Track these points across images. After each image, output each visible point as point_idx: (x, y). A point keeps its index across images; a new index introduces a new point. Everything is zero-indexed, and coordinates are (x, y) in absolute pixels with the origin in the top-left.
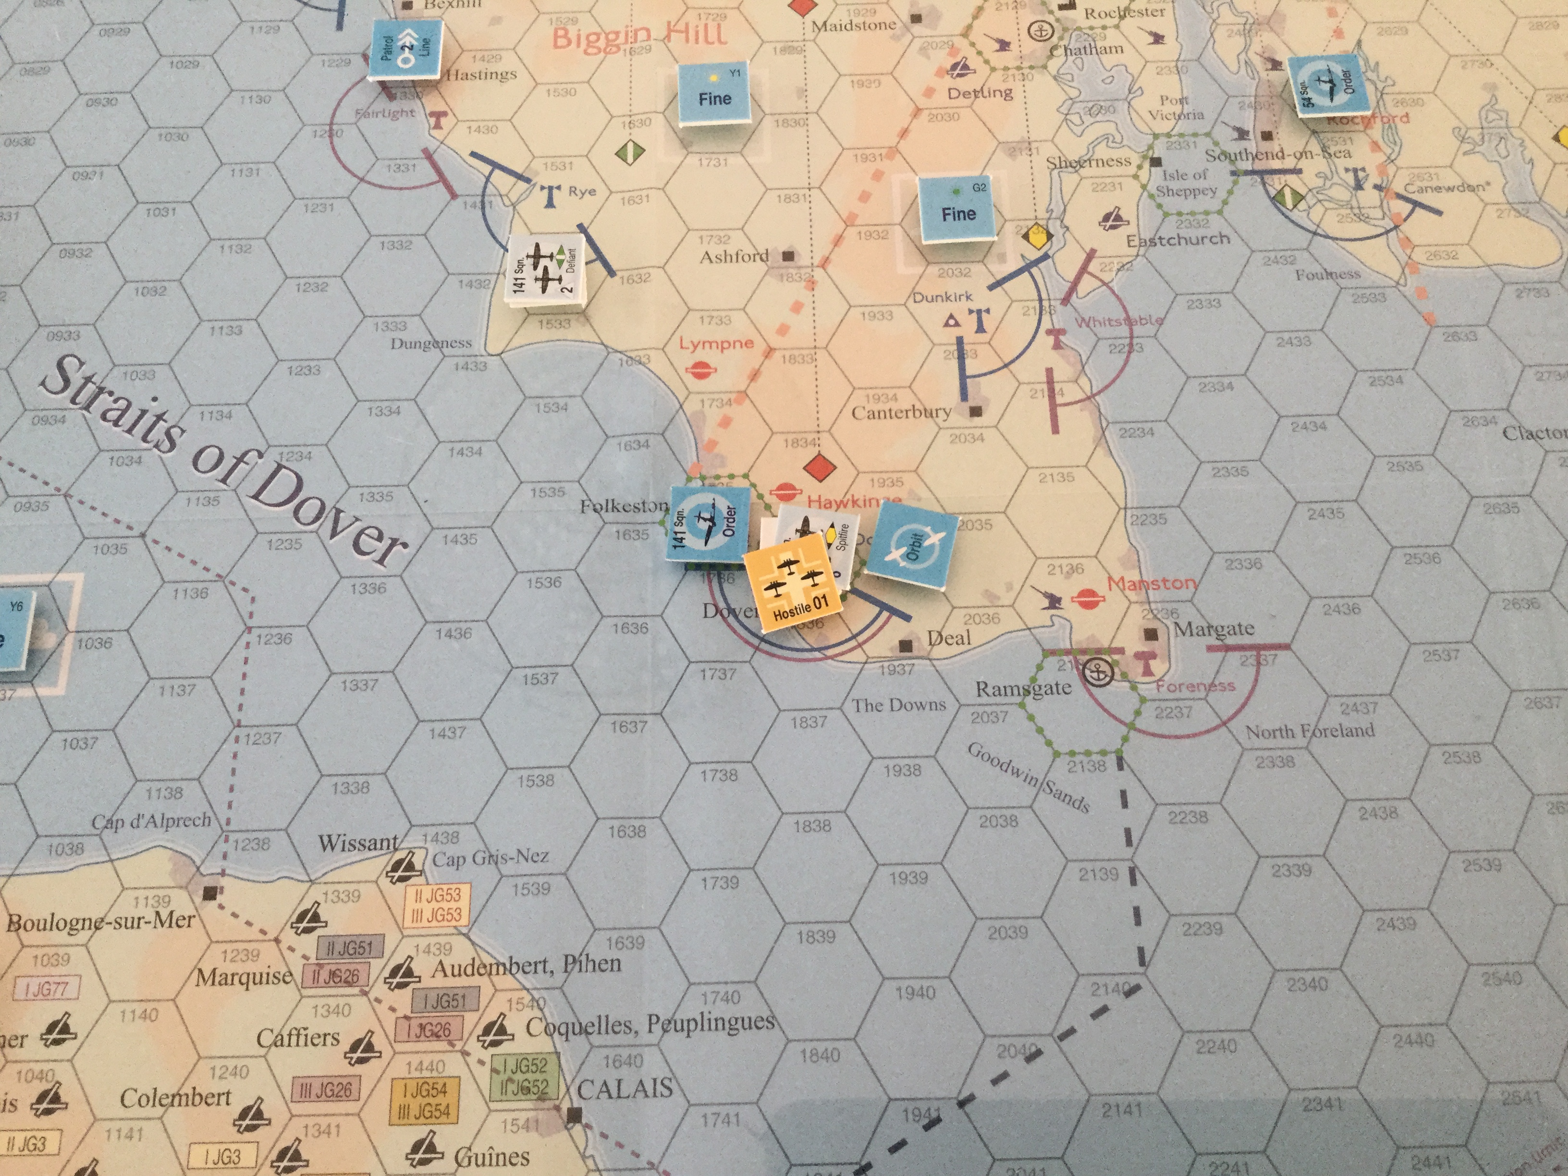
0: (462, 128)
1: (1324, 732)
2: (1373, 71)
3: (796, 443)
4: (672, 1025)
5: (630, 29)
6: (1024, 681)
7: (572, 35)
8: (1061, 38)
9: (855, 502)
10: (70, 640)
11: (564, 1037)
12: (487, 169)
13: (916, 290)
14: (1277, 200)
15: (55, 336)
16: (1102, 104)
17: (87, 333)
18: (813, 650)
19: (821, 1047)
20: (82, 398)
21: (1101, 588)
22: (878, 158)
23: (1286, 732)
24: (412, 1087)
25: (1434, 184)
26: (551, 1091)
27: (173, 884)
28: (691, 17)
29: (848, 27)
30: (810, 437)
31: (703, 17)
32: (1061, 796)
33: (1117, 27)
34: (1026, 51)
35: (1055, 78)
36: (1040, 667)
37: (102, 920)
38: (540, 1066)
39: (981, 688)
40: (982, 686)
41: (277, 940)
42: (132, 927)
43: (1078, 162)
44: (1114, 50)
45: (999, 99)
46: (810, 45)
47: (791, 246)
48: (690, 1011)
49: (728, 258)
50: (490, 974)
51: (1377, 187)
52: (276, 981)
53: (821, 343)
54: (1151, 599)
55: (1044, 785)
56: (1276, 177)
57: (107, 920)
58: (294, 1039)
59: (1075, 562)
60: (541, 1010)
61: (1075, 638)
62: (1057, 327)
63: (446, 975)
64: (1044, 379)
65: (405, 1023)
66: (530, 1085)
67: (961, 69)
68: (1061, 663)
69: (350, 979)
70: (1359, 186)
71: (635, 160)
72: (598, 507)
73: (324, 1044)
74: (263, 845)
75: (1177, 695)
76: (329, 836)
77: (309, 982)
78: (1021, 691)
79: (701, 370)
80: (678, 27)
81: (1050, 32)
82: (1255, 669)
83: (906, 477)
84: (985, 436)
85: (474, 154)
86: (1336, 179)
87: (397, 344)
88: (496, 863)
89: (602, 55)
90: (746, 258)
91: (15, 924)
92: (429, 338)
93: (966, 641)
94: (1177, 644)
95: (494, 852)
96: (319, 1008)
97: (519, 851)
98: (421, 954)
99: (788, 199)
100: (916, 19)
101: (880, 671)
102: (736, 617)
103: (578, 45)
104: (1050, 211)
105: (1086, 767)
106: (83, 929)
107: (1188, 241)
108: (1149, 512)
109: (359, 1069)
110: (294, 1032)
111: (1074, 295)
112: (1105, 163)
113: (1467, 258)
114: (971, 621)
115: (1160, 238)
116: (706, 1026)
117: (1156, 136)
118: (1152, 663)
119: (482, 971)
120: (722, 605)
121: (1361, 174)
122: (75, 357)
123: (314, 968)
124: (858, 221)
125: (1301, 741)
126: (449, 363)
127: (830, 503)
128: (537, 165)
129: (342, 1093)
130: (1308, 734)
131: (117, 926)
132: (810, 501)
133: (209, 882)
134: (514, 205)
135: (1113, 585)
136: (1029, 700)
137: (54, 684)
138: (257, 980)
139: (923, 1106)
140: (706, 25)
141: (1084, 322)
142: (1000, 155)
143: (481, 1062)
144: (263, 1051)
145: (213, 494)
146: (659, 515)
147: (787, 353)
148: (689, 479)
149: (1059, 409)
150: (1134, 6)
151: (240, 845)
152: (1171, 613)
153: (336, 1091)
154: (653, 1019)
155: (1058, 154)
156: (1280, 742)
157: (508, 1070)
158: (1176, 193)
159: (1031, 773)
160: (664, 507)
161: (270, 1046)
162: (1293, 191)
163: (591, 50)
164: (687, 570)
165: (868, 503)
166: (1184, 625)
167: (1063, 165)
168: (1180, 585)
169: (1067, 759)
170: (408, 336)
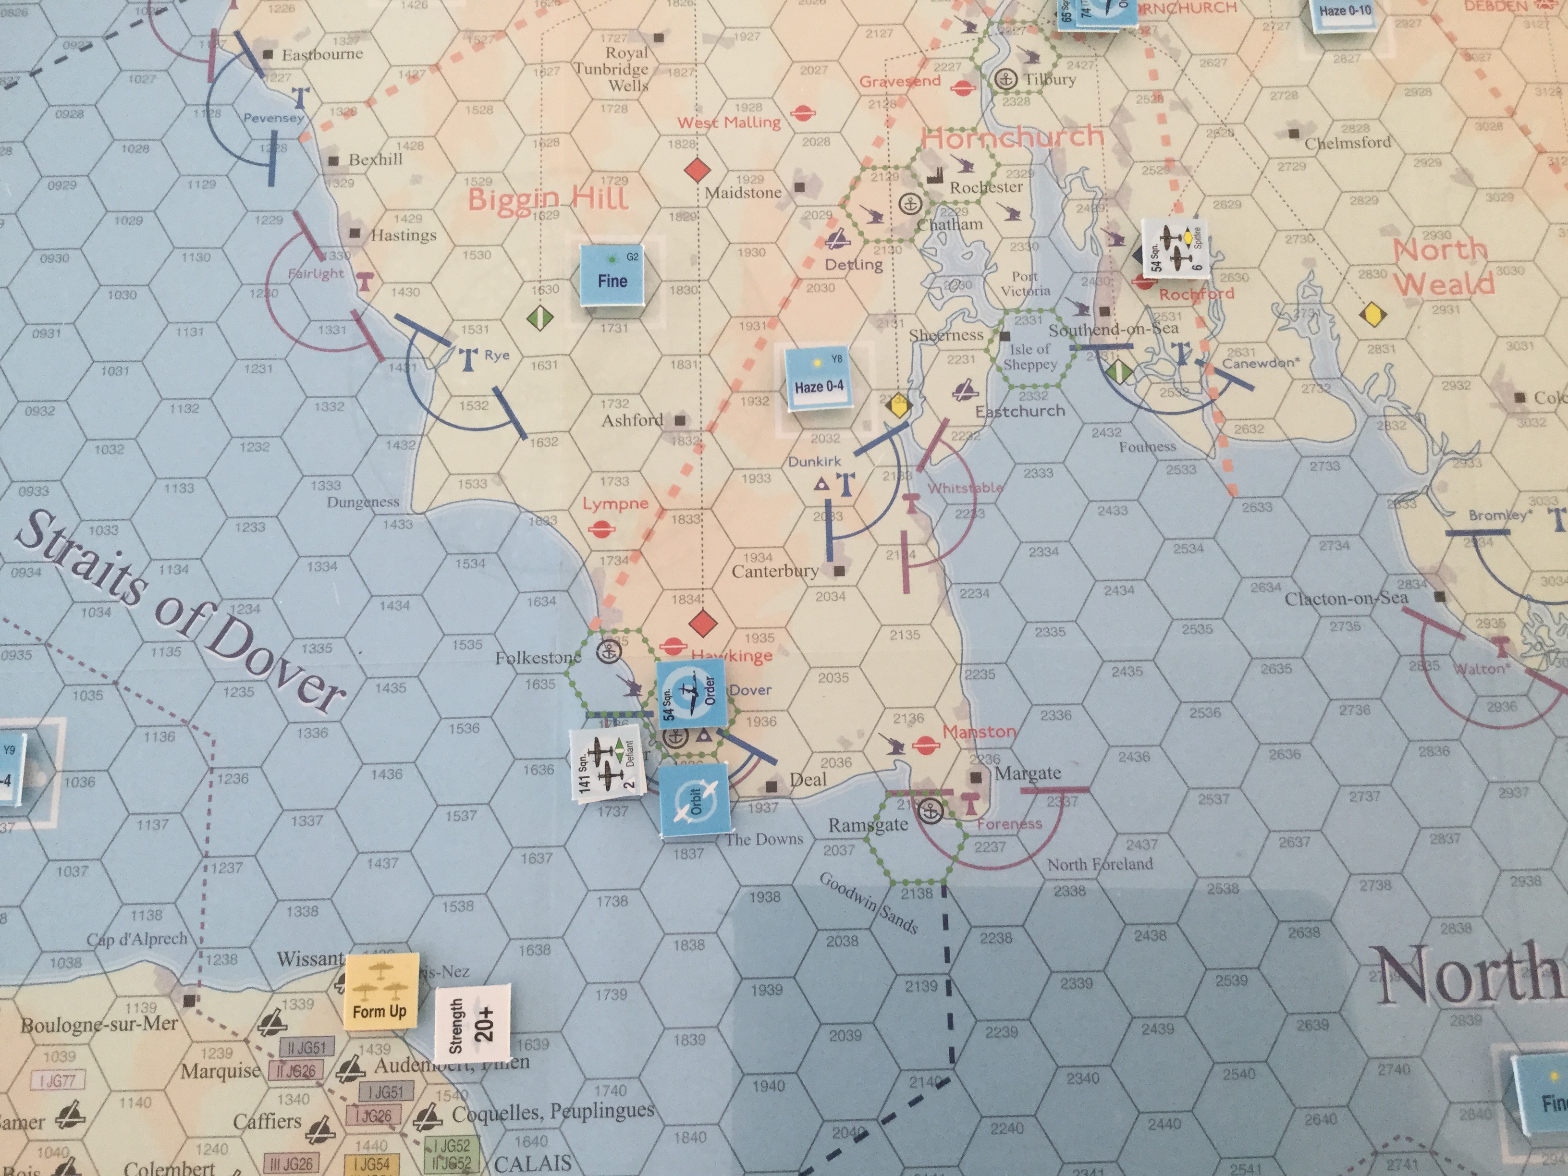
0: (386, 290)
1: (1111, 865)
3: (682, 599)
4: (571, 1113)
5: (539, 192)
6: (868, 819)
7: (487, 196)
8: (928, 212)
9: (732, 657)
10: (58, 780)
11: (483, 1123)
12: (410, 331)
13: (792, 455)
14: (1108, 374)
15: (27, 492)
16: (961, 279)
17: (55, 488)
19: (691, 1131)
20: (55, 551)
21: (937, 736)
22: (762, 326)
23: (1081, 865)
24: (361, 1163)
25: (1249, 360)
26: (473, 1166)
27: (156, 992)
29: (738, 194)
30: (695, 594)
31: (607, 180)
32: (895, 920)
33: (978, 202)
34: (896, 224)
35: (920, 251)
36: (882, 806)
37: (101, 1023)
38: (464, 1145)
39: (833, 824)
40: (834, 822)
41: (246, 1041)
42: (126, 1029)
43: (937, 335)
44: (974, 226)
45: (870, 271)
46: (703, 212)
47: (683, 411)
48: (586, 1100)
49: (627, 421)
50: (422, 1071)
51: (1199, 362)
52: (247, 1075)
53: (707, 504)
54: (978, 746)
55: (882, 911)
56: (1110, 352)
57: (104, 1023)
58: (264, 1123)
59: (916, 712)
60: (464, 1100)
61: (913, 780)
62: (912, 492)
63: (386, 1071)
64: (899, 542)
65: (354, 1109)
66: (457, 1162)
67: (837, 240)
68: (901, 803)
69: (308, 1073)
70: (1182, 362)
71: (544, 326)
72: (511, 659)
73: (289, 1127)
74: (232, 960)
75: (994, 831)
76: (286, 953)
77: (274, 1076)
78: (867, 826)
79: (602, 529)
80: (582, 192)
81: (919, 205)
82: (1059, 809)
83: (776, 634)
84: (846, 595)
85: (398, 317)
86: (1163, 355)
87: (333, 502)
88: (426, 978)
89: (514, 217)
90: (643, 422)
91: (28, 1026)
92: (362, 498)
93: (822, 782)
94: (998, 787)
96: (283, 1097)
97: (445, 966)
98: (365, 1053)
99: (681, 365)
100: (800, 187)
101: (750, 809)
103: (493, 208)
104: (910, 381)
105: (917, 893)
106: (85, 1030)
107: (1029, 413)
108: (980, 668)
109: (317, 1147)
110: (264, 1116)
111: (928, 464)
112: (961, 337)
113: (1272, 432)
114: (827, 765)
115: (1005, 410)
116: (599, 1114)
117: (1006, 312)
118: (975, 803)
119: (416, 1068)
121: (1186, 350)
122: (47, 512)
123: (278, 1064)
124: (743, 388)
125: (1091, 873)
126: (379, 521)
128: (457, 328)
129: (305, 1167)
130: (1098, 867)
131: (114, 1028)
133: (187, 991)
134: (435, 368)
135: (948, 733)
136: (872, 835)
137: (47, 818)
138: (232, 1074)
140: (609, 189)
141: (935, 488)
142: (869, 328)
143: (417, 1143)
144: (237, 1132)
145: (175, 645)
146: (564, 666)
147: (678, 513)
148: (590, 633)
149: (911, 570)
150: (995, 181)
151: (213, 960)
152: (994, 759)
153: (300, 1164)
154: (556, 1107)
155: (920, 327)
156: (1075, 874)
157: (439, 1150)
158: (1021, 367)
159: (871, 900)
160: (568, 658)
161: (245, 1128)
162: (1124, 365)
163: (504, 213)
164: (587, 717)
165: (743, 657)
166: (1003, 770)
167: (923, 338)
168: (1003, 733)
169: (901, 886)
170: (341, 495)
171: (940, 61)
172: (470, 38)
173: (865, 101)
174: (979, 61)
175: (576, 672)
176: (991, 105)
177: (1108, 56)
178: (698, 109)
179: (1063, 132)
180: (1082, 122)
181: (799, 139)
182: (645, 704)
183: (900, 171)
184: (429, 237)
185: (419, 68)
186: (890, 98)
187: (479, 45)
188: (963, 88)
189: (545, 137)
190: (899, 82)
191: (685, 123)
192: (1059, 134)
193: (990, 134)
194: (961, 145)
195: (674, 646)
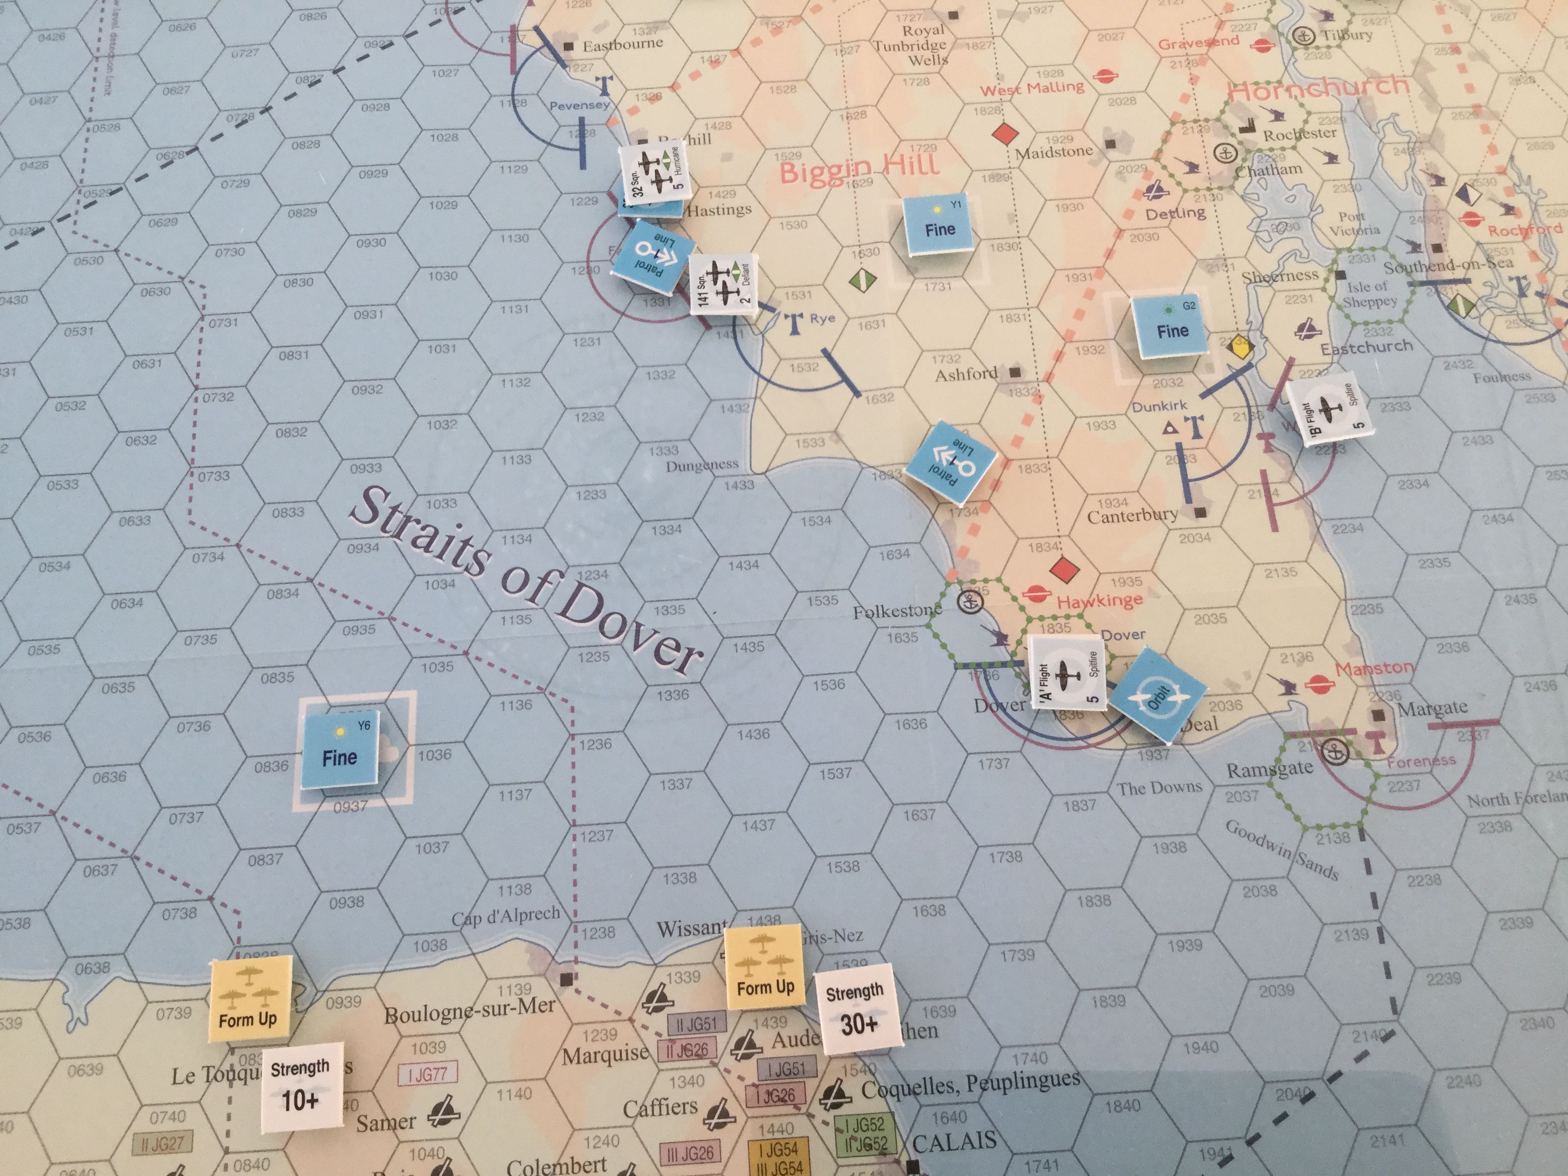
1: (1535, 798)
2: (1527, 185)
3: (1039, 547)
4: (990, 1085)
5: (850, 162)
6: (1270, 763)
7: (798, 169)
8: (1245, 160)
9: (1100, 601)
10: (412, 751)
11: (896, 1098)
13: (1135, 401)
14: (1451, 308)
15: (358, 469)
16: (1288, 221)
17: (388, 465)
18: (1077, 739)
19: (1123, 1098)
20: (393, 526)
21: (1330, 673)
22: (1088, 277)
23: (1502, 800)
24: (767, 1149)
26: (890, 1147)
27: (532, 973)
28: (905, 149)
29: (1049, 154)
30: (1052, 541)
31: (916, 148)
32: (1311, 866)
33: (1294, 148)
34: (1214, 172)
35: (1242, 197)
36: (1283, 749)
37: (472, 1009)
38: (878, 1124)
39: (1232, 770)
40: (1233, 768)
41: (631, 1020)
42: (499, 1014)
43: (1271, 277)
44: (1293, 170)
45: (1193, 219)
46: (1016, 172)
47: (1017, 363)
48: (1004, 1071)
49: (961, 375)
51: (1540, 294)
52: (635, 1057)
53: (1053, 452)
54: (1376, 683)
55: (1298, 858)
56: (1448, 287)
57: (475, 1009)
58: (657, 1108)
59: (1304, 650)
60: (874, 1075)
61: (1310, 722)
62: (1266, 431)
63: (784, 1046)
64: (1259, 479)
65: (754, 1089)
66: (872, 1143)
67: (1156, 191)
68: (1301, 744)
69: (700, 1052)
70: (1522, 294)
71: (868, 287)
72: (870, 613)
73: (684, 1113)
74: (609, 933)
75: (1406, 770)
76: (667, 923)
77: (663, 1056)
78: (1268, 770)
80: (894, 160)
81: (1234, 153)
82: (1471, 743)
83: (1144, 577)
84: (1211, 536)
86: (1501, 287)
87: (672, 466)
88: (817, 943)
89: (827, 188)
90: (977, 375)
91: (392, 1017)
92: (700, 461)
93: (1213, 726)
94: (1404, 724)
95: (814, 933)
96: (676, 1079)
97: (836, 931)
98: (759, 1026)
99: (1009, 319)
100: (1111, 144)
101: (1139, 756)
102: (1004, 710)
103: (805, 180)
104: (1249, 322)
105: (1332, 838)
106: (455, 1018)
107: (1376, 349)
108: (1366, 602)
109: (717, 1134)
110: (656, 1102)
111: (1279, 401)
112: (1296, 277)
114: (1216, 708)
115: (1351, 347)
116: (1020, 1085)
117: (1339, 251)
118: (1381, 741)
119: (816, 1041)
120: (990, 700)
121: (1524, 283)
122: (381, 488)
123: (667, 1043)
124: (1075, 338)
125: (1516, 808)
126: (720, 483)
127: (1078, 603)
128: (779, 295)
129: (705, 1156)
130: (1521, 801)
131: (486, 1014)
132: (1060, 602)
133: (564, 969)
134: (763, 334)
135: (1341, 670)
136: (1276, 779)
137: (402, 794)
138: (618, 1057)
139: (1217, 1146)
140: (919, 156)
141: (1288, 427)
142: (1200, 272)
143: (826, 1123)
144: (629, 1122)
145: (524, 613)
146: (925, 619)
147: (1024, 463)
148: (948, 585)
149: (1276, 509)
150: (1308, 128)
151: (589, 934)
152: (1395, 695)
153: (700, 1154)
154: (971, 1079)
155: (1251, 270)
156: (1497, 809)
157: (851, 1130)
158: (1360, 304)
159: (1284, 847)
160: (929, 611)
161: (637, 1116)
162: (1464, 298)
163: (816, 184)
164: (956, 669)
165: (1112, 601)
166: (1406, 706)
167: (1257, 280)
168: (1398, 668)
169: (1314, 832)
170: (681, 460)
171: (1237, 23)
172: (767, 24)
173: (1166, 62)
174: (1274, 22)
175: (937, 623)
176: (1293, 60)
177: (1400, 12)
178: (999, 77)
179: (1368, 82)
180: (1385, 73)
181: (1104, 100)
182: (1013, 654)
183: (1210, 123)
184: (744, 211)
185: (720, 53)
186: (1191, 58)
187: (777, 30)
188: (1263, 46)
189: (851, 111)
190: (1198, 43)
191: (988, 91)
192: (1364, 84)
193: (1295, 85)
194: (1269, 95)
195: (1037, 594)
